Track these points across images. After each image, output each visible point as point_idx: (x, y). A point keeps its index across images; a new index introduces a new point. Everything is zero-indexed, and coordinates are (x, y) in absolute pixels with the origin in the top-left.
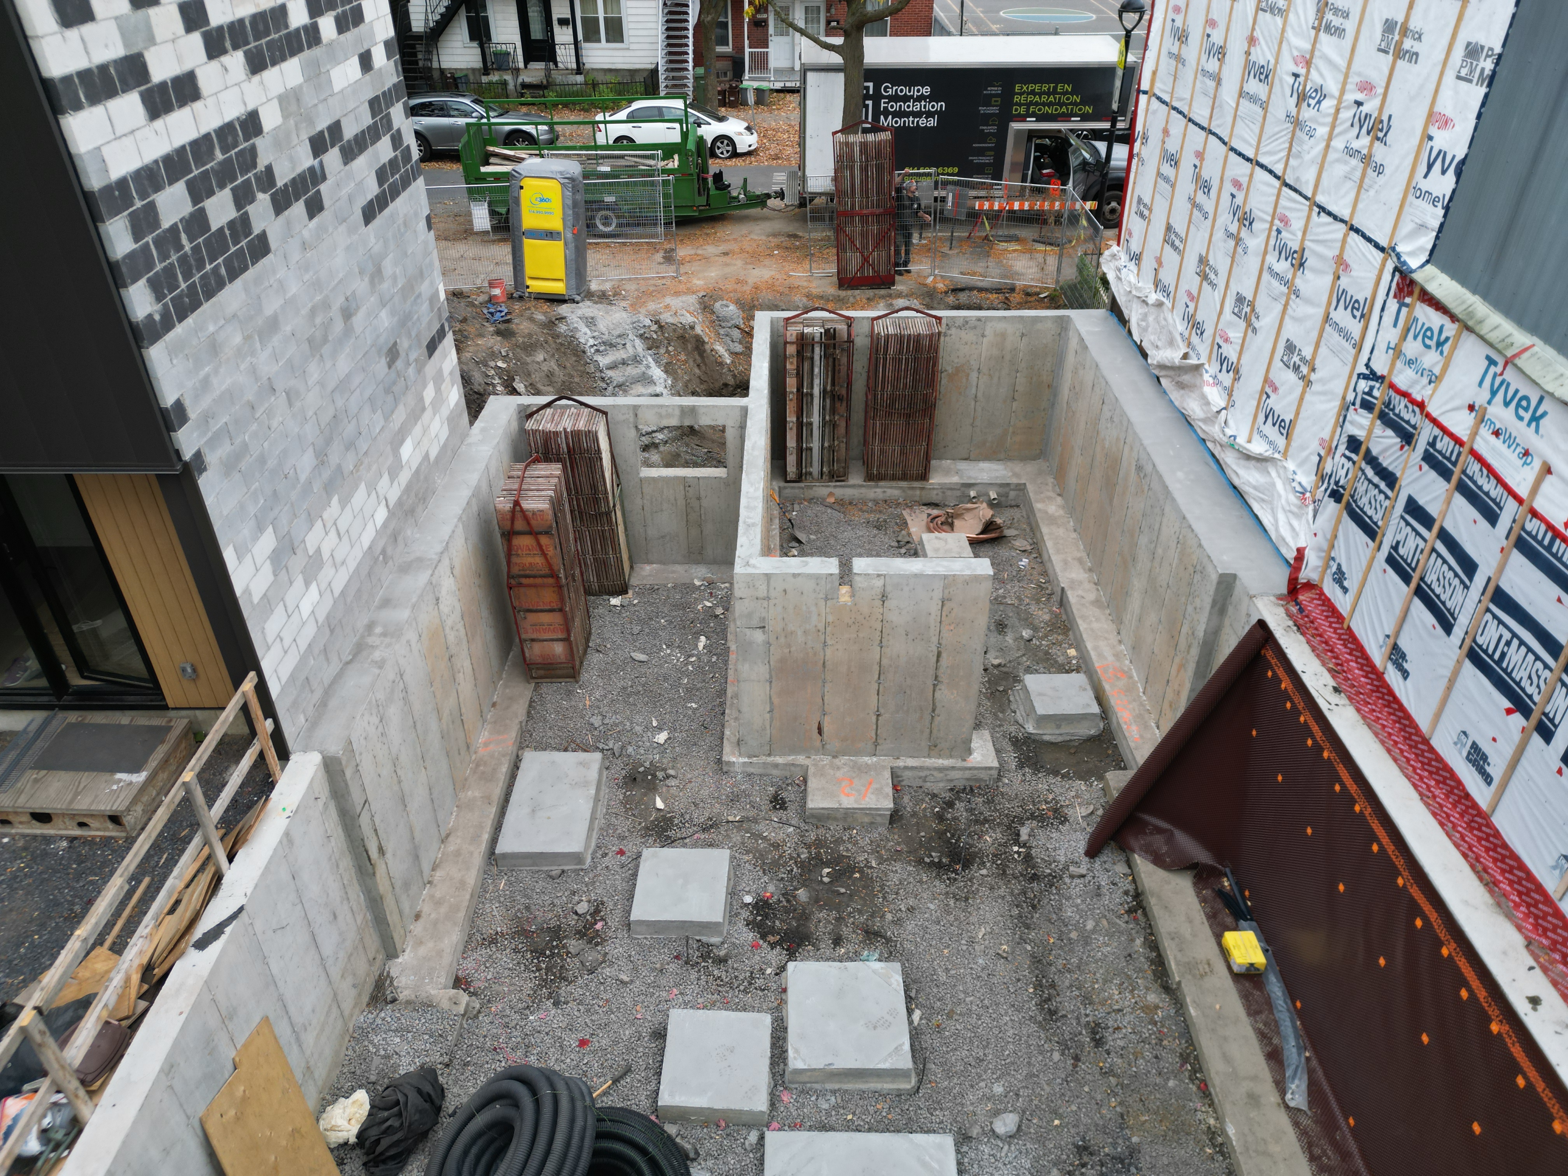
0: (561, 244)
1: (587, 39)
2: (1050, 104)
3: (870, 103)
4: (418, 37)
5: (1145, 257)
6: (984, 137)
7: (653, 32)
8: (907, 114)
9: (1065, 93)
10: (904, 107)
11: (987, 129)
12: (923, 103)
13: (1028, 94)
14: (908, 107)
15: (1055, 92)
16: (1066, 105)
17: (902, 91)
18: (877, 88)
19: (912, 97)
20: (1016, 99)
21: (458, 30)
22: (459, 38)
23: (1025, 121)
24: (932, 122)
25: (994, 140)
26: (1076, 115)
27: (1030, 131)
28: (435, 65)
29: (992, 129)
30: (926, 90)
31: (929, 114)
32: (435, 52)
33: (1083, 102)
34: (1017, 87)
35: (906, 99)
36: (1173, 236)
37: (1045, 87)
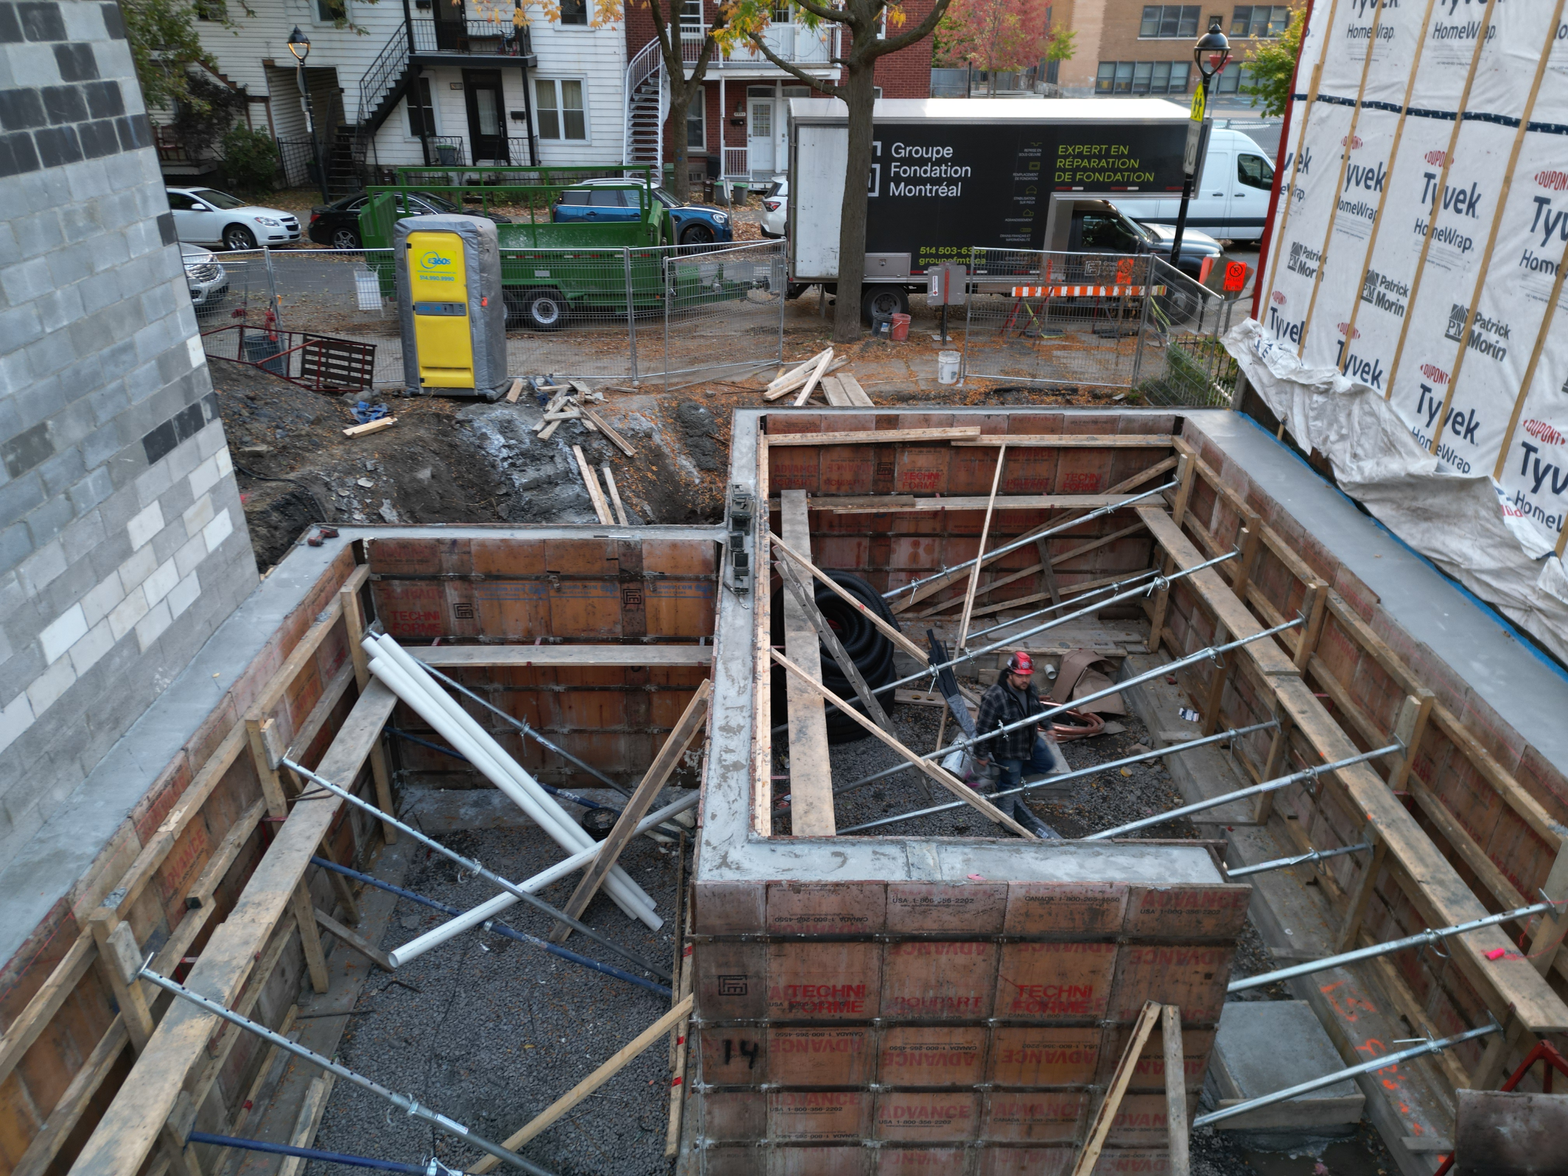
0: (464, 320)
1: (545, 134)
2: (1101, 170)
3: (877, 167)
4: (351, 129)
5: (1313, 327)
6: (1019, 210)
7: (618, 128)
8: (923, 181)
9: (1121, 156)
10: (920, 172)
11: (1023, 200)
12: (943, 168)
13: (1075, 157)
14: (925, 172)
15: (1107, 155)
16: (1121, 171)
17: (917, 152)
18: (886, 149)
19: (930, 159)
20: (1060, 163)
21: (397, 124)
22: (399, 131)
23: (1070, 190)
24: (955, 191)
25: (1032, 214)
26: (1133, 184)
27: (1077, 204)
28: (370, 161)
29: (1030, 200)
30: (948, 152)
31: (951, 182)
32: (370, 147)
33: (1143, 168)
34: (1061, 149)
35: (922, 162)
36: (1382, 289)
37: (1095, 149)
